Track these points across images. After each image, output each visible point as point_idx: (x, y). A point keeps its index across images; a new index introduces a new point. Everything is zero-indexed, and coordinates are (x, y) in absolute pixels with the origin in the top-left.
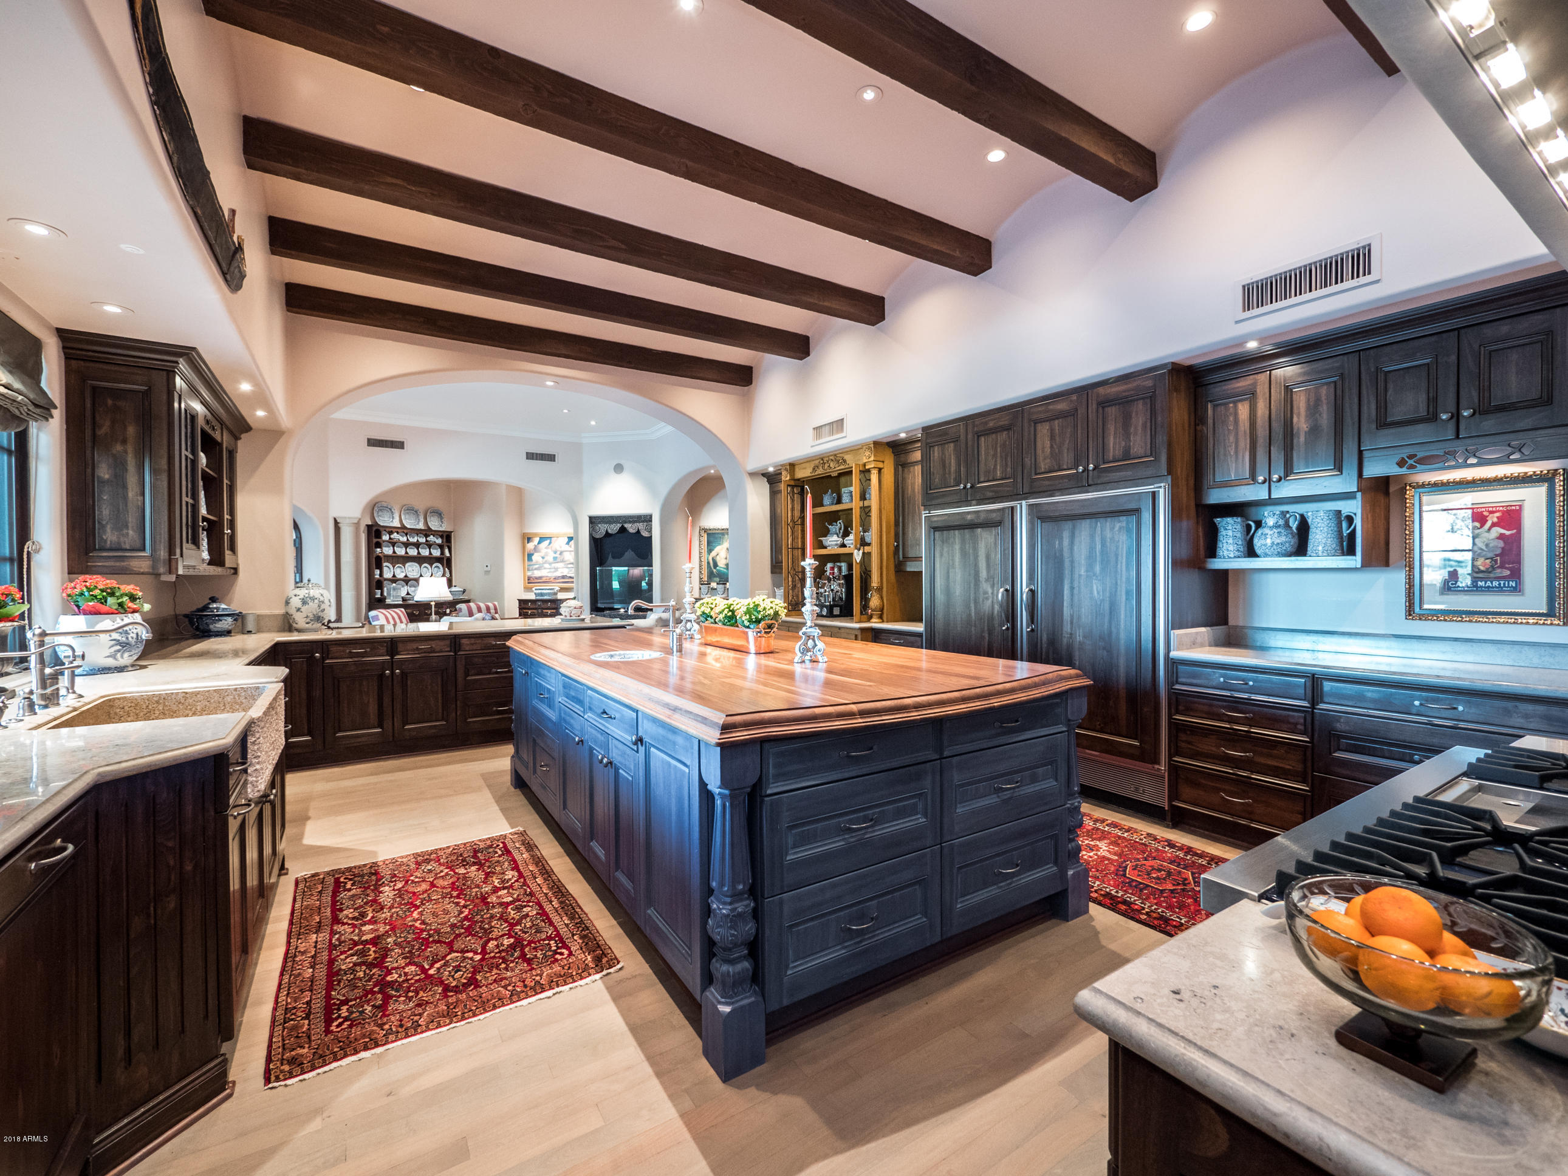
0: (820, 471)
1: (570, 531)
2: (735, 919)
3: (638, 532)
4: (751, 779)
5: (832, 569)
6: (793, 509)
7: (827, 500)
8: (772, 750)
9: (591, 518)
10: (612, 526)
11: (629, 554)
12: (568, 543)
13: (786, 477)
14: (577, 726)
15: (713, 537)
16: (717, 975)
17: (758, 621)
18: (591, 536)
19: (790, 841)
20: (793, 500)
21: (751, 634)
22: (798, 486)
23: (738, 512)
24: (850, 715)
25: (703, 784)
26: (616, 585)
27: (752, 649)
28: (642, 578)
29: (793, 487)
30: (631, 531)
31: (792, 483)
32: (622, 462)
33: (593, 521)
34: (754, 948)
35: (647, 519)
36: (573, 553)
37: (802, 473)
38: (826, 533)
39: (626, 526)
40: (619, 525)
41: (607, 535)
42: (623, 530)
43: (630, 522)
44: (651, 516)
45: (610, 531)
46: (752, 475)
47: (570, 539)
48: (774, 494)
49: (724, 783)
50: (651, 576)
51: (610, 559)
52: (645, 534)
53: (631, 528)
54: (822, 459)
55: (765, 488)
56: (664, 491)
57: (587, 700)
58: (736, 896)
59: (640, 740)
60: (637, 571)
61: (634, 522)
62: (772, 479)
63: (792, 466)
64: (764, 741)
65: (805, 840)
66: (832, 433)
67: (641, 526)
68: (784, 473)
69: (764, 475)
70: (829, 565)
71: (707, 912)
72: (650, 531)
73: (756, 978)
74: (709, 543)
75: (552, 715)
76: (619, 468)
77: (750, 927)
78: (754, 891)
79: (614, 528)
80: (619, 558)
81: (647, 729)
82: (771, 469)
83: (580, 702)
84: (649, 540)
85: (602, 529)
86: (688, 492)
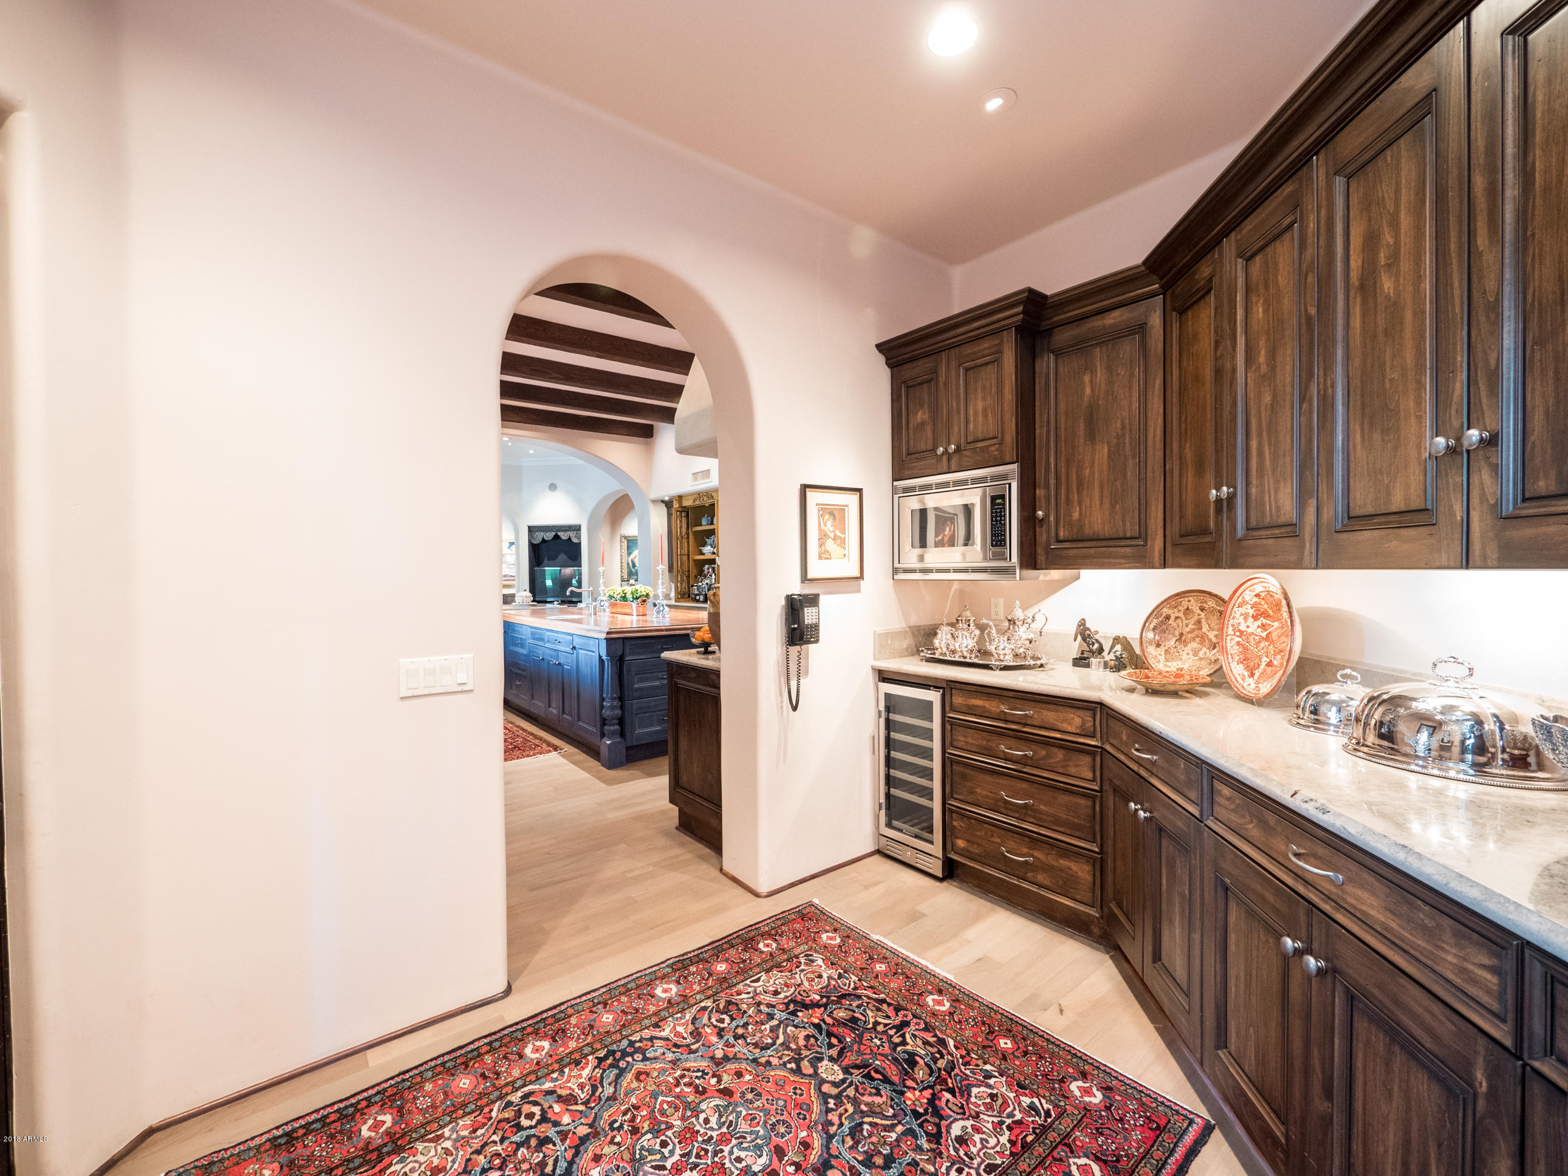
0: (697, 502)
1: (512, 538)
2: (612, 708)
3: (570, 539)
4: (620, 653)
5: (708, 569)
6: (681, 528)
7: (704, 521)
8: (627, 643)
9: (529, 527)
10: (548, 534)
11: (562, 557)
12: (509, 548)
13: (676, 505)
14: (540, 652)
15: (631, 543)
16: (606, 732)
17: (637, 598)
18: (530, 541)
19: (636, 680)
20: (681, 521)
21: (634, 605)
22: (685, 511)
23: (644, 525)
24: (662, 630)
25: (600, 657)
26: (549, 583)
27: (635, 613)
28: (572, 576)
29: (681, 512)
30: (564, 538)
31: (680, 509)
32: (555, 482)
33: (531, 530)
34: (621, 721)
35: (577, 529)
36: (514, 556)
37: (687, 503)
38: (704, 544)
39: (559, 534)
40: (554, 534)
41: (544, 541)
42: (557, 537)
43: (563, 531)
44: (580, 526)
45: (546, 538)
46: (654, 501)
47: (512, 544)
48: (669, 515)
49: (608, 654)
50: (580, 574)
51: (546, 561)
52: (575, 540)
53: (564, 536)
54: (699, 495)
55: (664, 510)
56: (590, 506)
57: (546, 638)
58: (613, 699)
59: (574, 648)
60: (568, 571)
61: (565, 531)
62: (668, 504)
63: (680, 497)
64: (624, 639)
65: (641, 680)
66: (703, 478)
67: (572, 534)
68: (675, 502)
69: (663, 501)
70: (706, 566)
71: (602, 707)
72: (579, 538)
73: (622, 734)
74: (628, 548)
75: (524, 651)
76: (553, 487)
77: (618, 712)
78: (621, 699)
79: (549, 536)
80: (553, 560)
81: (577, 642)
82: (667, 499)
83: (542, 640)
84: (579, 544)
85: (539, 537)
86: (610, 507)
